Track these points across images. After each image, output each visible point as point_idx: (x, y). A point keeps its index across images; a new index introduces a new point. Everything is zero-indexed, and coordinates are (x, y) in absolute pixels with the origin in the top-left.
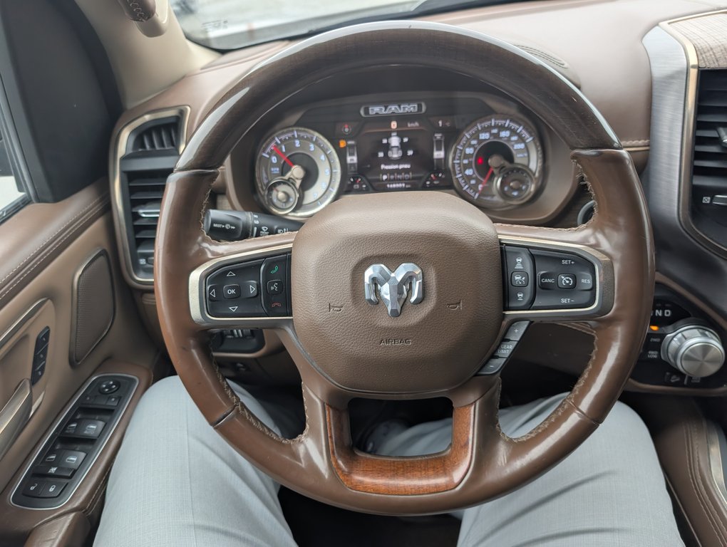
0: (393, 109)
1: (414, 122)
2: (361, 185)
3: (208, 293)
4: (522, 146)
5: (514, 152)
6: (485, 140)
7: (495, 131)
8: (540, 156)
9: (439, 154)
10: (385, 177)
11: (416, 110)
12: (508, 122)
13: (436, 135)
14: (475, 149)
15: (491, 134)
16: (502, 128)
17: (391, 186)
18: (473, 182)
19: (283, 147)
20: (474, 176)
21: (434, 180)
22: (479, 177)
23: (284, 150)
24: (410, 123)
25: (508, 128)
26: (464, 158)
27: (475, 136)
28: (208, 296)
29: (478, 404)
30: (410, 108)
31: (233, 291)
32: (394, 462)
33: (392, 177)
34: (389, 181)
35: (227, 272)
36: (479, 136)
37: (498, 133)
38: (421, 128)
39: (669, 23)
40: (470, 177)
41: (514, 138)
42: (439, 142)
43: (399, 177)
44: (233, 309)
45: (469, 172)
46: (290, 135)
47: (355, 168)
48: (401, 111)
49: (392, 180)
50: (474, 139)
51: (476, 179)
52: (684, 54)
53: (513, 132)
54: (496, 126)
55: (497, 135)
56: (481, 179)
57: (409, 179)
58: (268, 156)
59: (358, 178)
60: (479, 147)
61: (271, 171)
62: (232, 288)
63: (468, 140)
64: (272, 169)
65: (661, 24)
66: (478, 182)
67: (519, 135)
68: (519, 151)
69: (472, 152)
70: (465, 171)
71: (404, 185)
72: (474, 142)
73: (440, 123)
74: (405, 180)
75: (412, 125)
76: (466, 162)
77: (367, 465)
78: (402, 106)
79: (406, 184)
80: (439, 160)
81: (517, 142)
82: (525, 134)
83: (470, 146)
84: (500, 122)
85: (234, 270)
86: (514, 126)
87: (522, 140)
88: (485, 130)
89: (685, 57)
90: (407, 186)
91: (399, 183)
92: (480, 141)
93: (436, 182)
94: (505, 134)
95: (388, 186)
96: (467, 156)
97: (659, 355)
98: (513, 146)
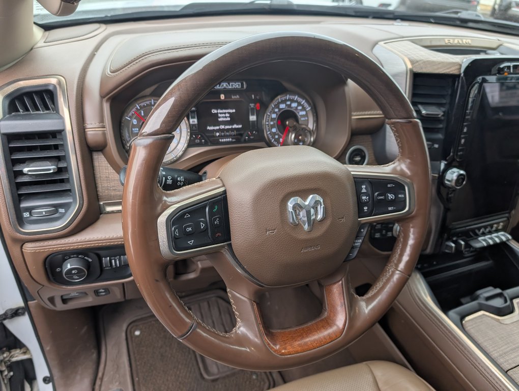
0: (225, 85)
1: (236, 96)
2: (201, 140)
3: (173, 233)
4: (304, 113)
5: (299, 117)
6: (283, 109)
7: (288, 103)
8: (315, 119)
9: (253, 118)
10: (218, 134)
11: (240, 87)
12: (296, 97)
13: (251, 105)
14: (277, 114)
15: (286, 105)
16: (292, 101)
17: (222, 140)
18: (277, 137)
19: (142, 112)
20: (277, 133)
21: (251, 136)
22: (280, 134)
23: (143, 115)
24: (234, 96)
25: (296, 101)
26: (271, 121)
27: (277, 106)
28: (173, 235)
29: (343, 279)
30: (236, 85)
31: (190, 229)
32: (296, 330)
33: (223, 134)
34: (220, 136)
35: (184, 214)
36: (279, 106)
37: (291, 105)
38: (240, 99)
39: (385, 43)
40: (275, 134)
41: (300, 108)
42: (252, 109)
43: (227, 133)
44: (191, 242)
45: (274, 130)
46: (148, 103)
47: (196, 127)
48: (230, 87)
49: (223, 136)
50: (277, 108)
51: (278, 134)
52: (403, 63)
53: (299, 104)
54: (289, 100)
55: (290, 106)
56: (281, 135)
57: (234, 136)
58: (129, 119)
59: (198, 135)
60: (279, 113)
61: (132, 131)
62: (189, 226)
63: (273, 109)
64: (133, 129)
65: (380, 43)
66: (280, 137)
67: (303, 106)
68: (303, 116)
69: (275, 117)
70: (272, 129)
71: (231, 139)
72: (276, 110)
73: (253, 96)
74: (231, 136)
75: (235, 97)
76: (272, 123)
77: (282, 337)
78: (231, 84)
79: (232, 139)
80: (253, 122)
81: (301, 110)
82: (306, 105)
83: (275, 113)
84: (292, 97)
85: (189, 212)
86: (300, 100)
87: (304, 109)
88: (284, 102)
89: (404, 65)
90: (234, 140)
91: (227, 138)
92: (280, 110)
93: (252, 137)
94: (294, 105)
95: (220, 140)
96: (273, 119)
97: (392, 234)
98: (298, 113)
